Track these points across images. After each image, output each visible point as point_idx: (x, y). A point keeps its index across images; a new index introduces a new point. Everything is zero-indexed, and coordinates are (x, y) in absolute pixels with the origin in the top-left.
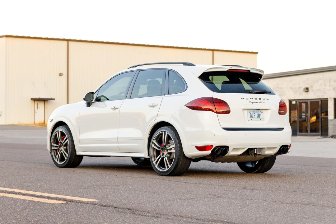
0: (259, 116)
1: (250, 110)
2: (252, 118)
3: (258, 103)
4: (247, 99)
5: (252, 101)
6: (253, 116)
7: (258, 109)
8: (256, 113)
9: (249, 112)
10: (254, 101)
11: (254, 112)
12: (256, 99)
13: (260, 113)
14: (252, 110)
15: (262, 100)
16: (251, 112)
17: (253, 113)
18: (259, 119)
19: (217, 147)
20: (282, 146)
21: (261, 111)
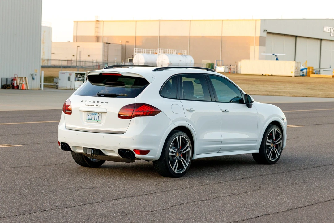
0: (97, 119)
1: (89, 112)
2: (89, 120)
3: (93, 105)
4: (86, 101)
5: (90, 103)
6: (91, 118)
7: (95, 112)
8: (94, 115)
9: (88, 114)
10: (92, 103)
11: (92, 114)
12: (94, 102)
13: (98, 115)
14: (90, 112)
15: (100, 103)
16: (89, 114)
17: (91, 115)
18: (96, 121)
19: (61, 143)
20: (119, 150)
21: (100, 113)
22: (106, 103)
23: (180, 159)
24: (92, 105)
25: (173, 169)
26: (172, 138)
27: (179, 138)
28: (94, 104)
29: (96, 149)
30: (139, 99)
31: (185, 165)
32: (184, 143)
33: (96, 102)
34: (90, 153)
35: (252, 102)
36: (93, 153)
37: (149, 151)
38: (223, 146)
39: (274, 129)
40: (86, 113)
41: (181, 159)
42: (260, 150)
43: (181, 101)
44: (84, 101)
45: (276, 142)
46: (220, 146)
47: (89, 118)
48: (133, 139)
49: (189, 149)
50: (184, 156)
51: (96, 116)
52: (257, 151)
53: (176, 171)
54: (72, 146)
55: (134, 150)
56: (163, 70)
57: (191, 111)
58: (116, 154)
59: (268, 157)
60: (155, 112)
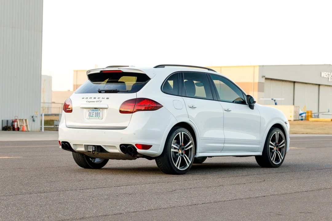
0: (98, 115)
1: (89, 109)
2: (90, 117)
3: (94, 102)
4: (87, 98)
5: (90, 100)
6: (92, 115)
7: (96, 108)
8: (95, 112)
9: (89, 111)
10: (93, 100)
11: (93, 110)
12: (95, 98)
13: (99, 112)
14: (91, 109)
15: (101, 99)
17: (92, 112)
18: (97, 118)
19: (62, 142)
20: (121, 145)
21: (101, 110)
22: (107, 98)
23: (182, 156)
24: (92, 102)
25: (176, 166)
26: (174, 134)
27: (181, 134)
28: (95, 100)
29: (97, 146)
30: (141, 94)
31: (188, 162)
32: (186, 140)
33: (97, 98)
34: (91, 150)
35: (254, 102)
36: (94, 150)
37: (151, 146)
38: (225, 145)
39: (277, 132)
40: (87, 110)
41: (184, 155)
42: (263, 152)
43: (183, 97)
44: (85, 98)
45: (279, 145)
46: (222, 145)
47: (90, 115)
48: (135, 134)
49: (192, 146)
50: (187, 152)
51: (97, 112)
52: (260, 153)
53: (178, 168)
54: (73, 144)
55: (135, 145)
56: (164, 67)
57: (193, 107)
58: (118, 150)
59: (272, 160)
60: (157, 107)
